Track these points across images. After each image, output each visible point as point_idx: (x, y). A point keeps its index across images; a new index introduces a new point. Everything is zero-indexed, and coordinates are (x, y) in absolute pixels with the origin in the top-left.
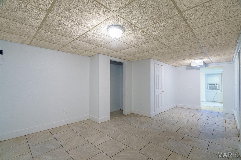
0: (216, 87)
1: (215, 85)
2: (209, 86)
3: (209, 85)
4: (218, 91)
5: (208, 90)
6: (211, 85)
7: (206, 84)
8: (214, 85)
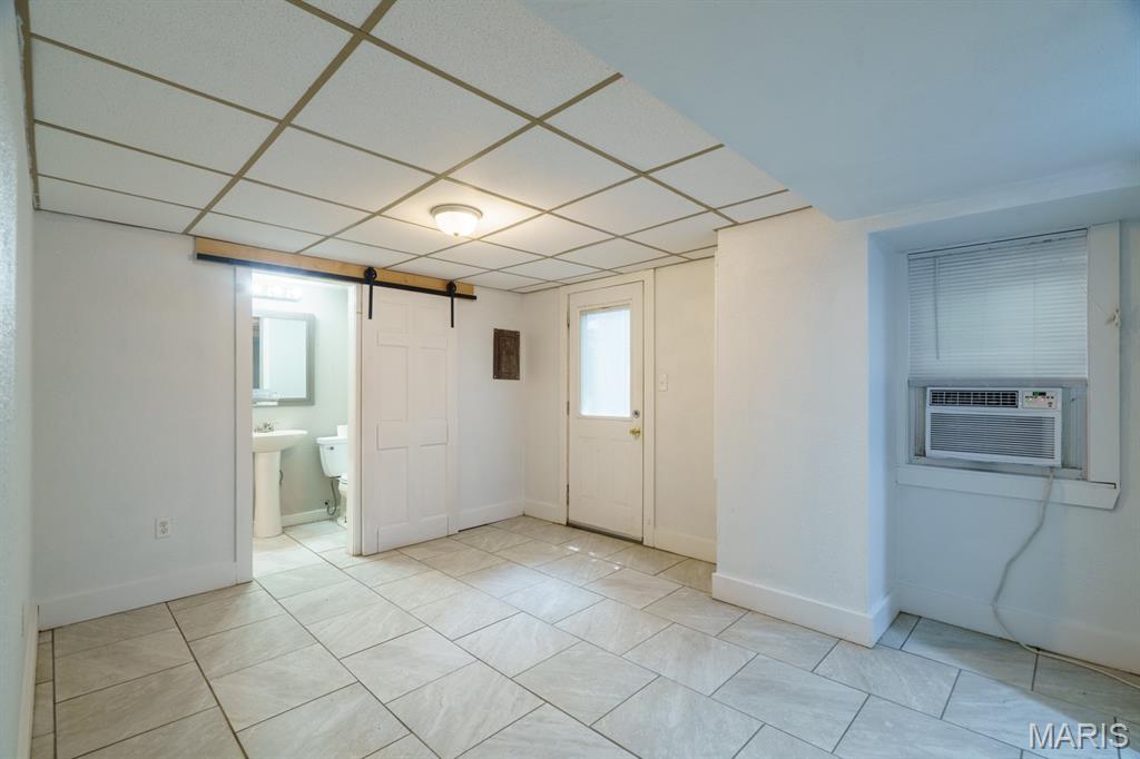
0: (1031, 437)
1: (1023, 393)
2: (931, 409)
3: (940, 397)
4: (1070, 490)
5: (921, 474)
6: (965, 398)
7: (902, 391)
8: (1009, 399)
